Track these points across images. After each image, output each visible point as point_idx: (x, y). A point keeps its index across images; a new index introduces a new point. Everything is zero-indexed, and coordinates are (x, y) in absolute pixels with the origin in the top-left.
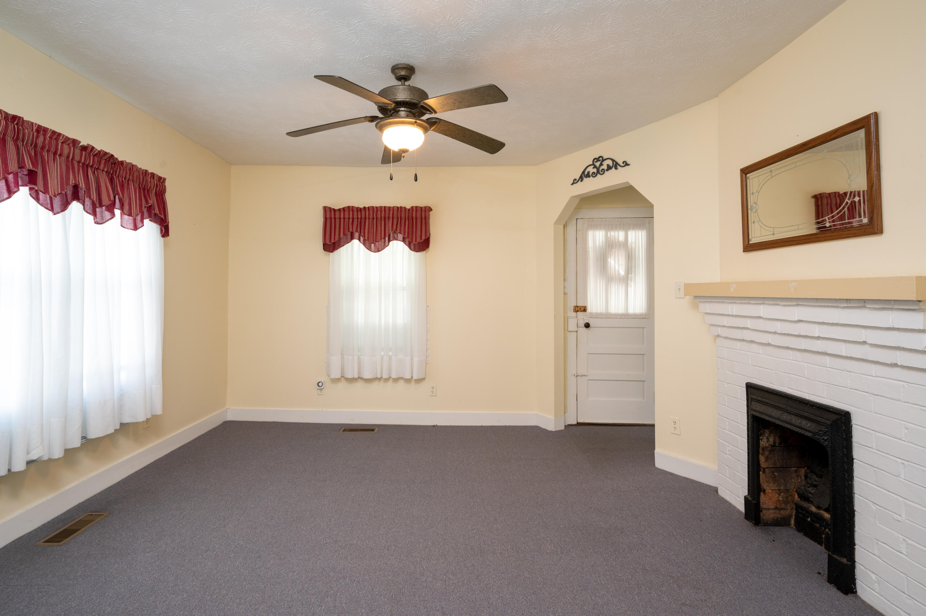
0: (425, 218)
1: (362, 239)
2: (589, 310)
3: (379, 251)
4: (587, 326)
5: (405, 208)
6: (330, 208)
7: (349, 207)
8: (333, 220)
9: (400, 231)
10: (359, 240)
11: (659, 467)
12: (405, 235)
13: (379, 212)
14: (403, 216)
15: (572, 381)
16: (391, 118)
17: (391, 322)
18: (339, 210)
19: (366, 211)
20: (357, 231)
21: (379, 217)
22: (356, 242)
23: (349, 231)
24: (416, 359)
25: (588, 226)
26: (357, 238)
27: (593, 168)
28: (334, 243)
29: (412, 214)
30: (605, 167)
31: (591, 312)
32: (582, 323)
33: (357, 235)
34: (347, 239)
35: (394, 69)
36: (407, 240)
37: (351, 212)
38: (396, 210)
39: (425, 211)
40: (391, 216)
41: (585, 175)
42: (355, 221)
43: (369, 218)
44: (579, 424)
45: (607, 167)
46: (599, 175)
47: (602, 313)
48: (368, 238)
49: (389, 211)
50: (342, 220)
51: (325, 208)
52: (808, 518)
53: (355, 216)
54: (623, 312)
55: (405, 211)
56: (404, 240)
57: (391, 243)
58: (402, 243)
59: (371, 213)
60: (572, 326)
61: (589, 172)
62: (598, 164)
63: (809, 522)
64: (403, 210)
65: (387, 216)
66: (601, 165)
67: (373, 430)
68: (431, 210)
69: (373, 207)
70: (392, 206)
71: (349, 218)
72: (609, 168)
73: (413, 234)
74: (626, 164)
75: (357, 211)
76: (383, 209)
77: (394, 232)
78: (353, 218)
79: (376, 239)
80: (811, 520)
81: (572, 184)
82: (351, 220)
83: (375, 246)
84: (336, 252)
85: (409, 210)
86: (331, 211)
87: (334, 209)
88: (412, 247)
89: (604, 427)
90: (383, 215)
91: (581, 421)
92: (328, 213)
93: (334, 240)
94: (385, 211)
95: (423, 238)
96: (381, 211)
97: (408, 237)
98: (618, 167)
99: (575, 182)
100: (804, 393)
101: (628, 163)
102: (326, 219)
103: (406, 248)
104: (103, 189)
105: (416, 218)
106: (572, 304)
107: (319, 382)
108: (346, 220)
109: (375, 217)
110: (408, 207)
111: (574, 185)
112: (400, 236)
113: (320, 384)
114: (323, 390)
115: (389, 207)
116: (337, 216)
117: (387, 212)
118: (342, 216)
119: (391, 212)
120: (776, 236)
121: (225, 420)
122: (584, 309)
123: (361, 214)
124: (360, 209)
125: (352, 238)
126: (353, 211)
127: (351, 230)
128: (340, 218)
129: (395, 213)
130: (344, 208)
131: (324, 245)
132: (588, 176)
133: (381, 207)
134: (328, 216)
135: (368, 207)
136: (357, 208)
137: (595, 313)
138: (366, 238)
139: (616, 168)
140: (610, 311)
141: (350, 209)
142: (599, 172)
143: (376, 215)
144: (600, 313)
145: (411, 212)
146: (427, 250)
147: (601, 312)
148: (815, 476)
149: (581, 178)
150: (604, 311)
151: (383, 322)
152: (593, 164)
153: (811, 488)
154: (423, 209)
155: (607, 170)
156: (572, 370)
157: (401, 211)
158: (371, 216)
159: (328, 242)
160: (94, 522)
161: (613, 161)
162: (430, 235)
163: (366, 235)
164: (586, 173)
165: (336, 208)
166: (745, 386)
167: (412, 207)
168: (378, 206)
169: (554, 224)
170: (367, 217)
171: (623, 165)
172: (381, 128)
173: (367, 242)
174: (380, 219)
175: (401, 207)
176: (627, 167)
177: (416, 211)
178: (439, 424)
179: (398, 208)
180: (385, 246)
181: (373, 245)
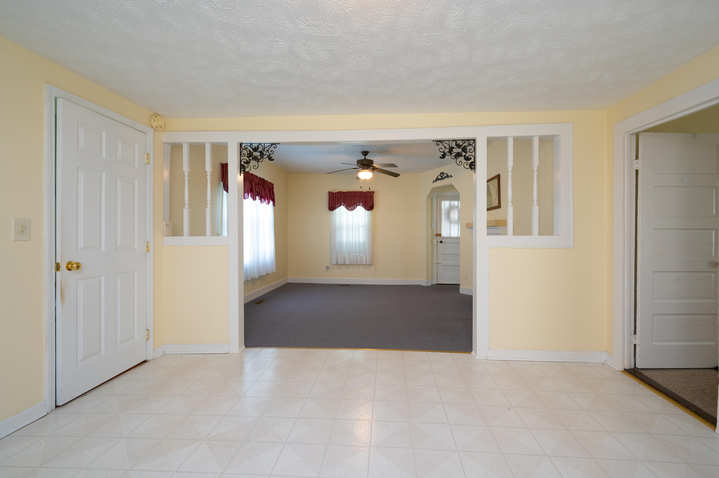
0: (372, 196)
1: (345, 205)
2: (442, 235)
3: (352, 211)
4: (441, 242)
5: (363, 192)
6: (331, 192)
7: (339, 192)
8: (333, 197)
9: (361, 202)
10: (344, 206)
11: (461, 293)
12: (363, 203)
13: (352, 194)
14: (362, 195)
15: (435, 266)
17: (357, 241)
18: (335, 193)
19: (346, 194)
20: (343, 202)
21: (352, 196)
22: (342, 207)
23: (339, 202)
24: (368, 256)
25: (442, 199)
26: (343, 205)
27: (440, 177)
28: (333, 207)
29: (366, 195)
30: (444, 177)
32: (439, 241)
33: (343, 203)
34: (339, 205)
35: (362, 152)
36: (364, 206)
37: (340, 194)
38: (359, 193)
39: (372, 193)
40: (357, 195)
41: (437, 179)
42: (342, 197)
43: (348, 196)
44: (438, 284)
46: (442, 180)
48: (348, 205)
49: (356, 193)
50: (337, 197)
51: (329, 192)
53: (342, 196)
55: (363, 193)
56: (363, 206)
57: (357, 207)
58: (362, 207)
59: (349, 194)
60: (435, 242)
61: (439, 178)
62: (442, 175)
64: (362, 193)
65: (356, 195)
66: (443, 175)
67: (351, 285)
68: (374, 192)
69: (350, 192)
70: (358, 191)
71: (339, 197)
72: (446, 177)
73: (366, 203)
74: (451, 176)
75: (343, 193)
76: (354, 192)
77: (359, 202)
78: (341, 196)
79: (351, 205)
81: (433, 182)
82: (340, 197)
83: (350, 208)
84: (334, 211)
85: (365, 193)
86: (332, 194)
87: (333, 193)
88: (366, 209)
89: (449, 285)
90: (354, 195)
91: (438, 283)
92: (331, 194)
93: (333, 206)
94: (355, 193)
95: (371, 205)
96: (353, 193)
97: (364, 205)
98: (449, 177)
99: (434, 182)
101: (452, 176)
102: (330, 197)
103: (364, 209)
104: (263, 192)
105: (368, 196)
106: (435, 233)
107: (327, 266)
108: (338, 197)
109: (350, 196)
110: (364, 191)
111: (434, 183)
112: (361, 204)
113: (327, 267)
114: (329, 270)
115: (357, 192)
116: (334, 195)
117: (356, 194)
118: (336, 196)
119: (357, 194)
120: (494, 205)
121: (287, 282)
122: (440, 235)
123: (345, 194)
124: (344, 192)
125: (341, 205)
126: (341, 193)
127: (340, 202)
128: (336, 197)
129: (359, 194)
130: (337, 192)
131: (329, 208)
133: (353, 192)
134: (331, 196)
135: (348, 192)
136: (343, 192)
137: (445, 236)
138: (347, 205)
139: (448, 178)
140: (451, 236)
141: (340, 192)
142: (442, 178)
143: (351, 195)
145: (366, 194)
146: (373, 210)
150: (448, 236)
151: (354, 241)
152: (440, 175)
154: (371, 192)
155: (445, 178)
156: (435, 261)
157: (361, 193)
158: (349, 196)
159: (331, 207)
160: (265, 301)
161: (447, 175)
162: (374, 203)
163: (347, 203)
164: (438, 178)
165: (334, 192)
167: (366, 192)
168: (352, 191)
169: (427, 199)
170: (347, 196)
171: (450, 177)
172: (358, 172)
173: (347, 207)
174: (352, 197)
175: (361, 192)
176: (451, 177)
177: (368, 193)
178: (378, 284)
179: (360, 192)
180: (355, 208)
181: (349, 208)
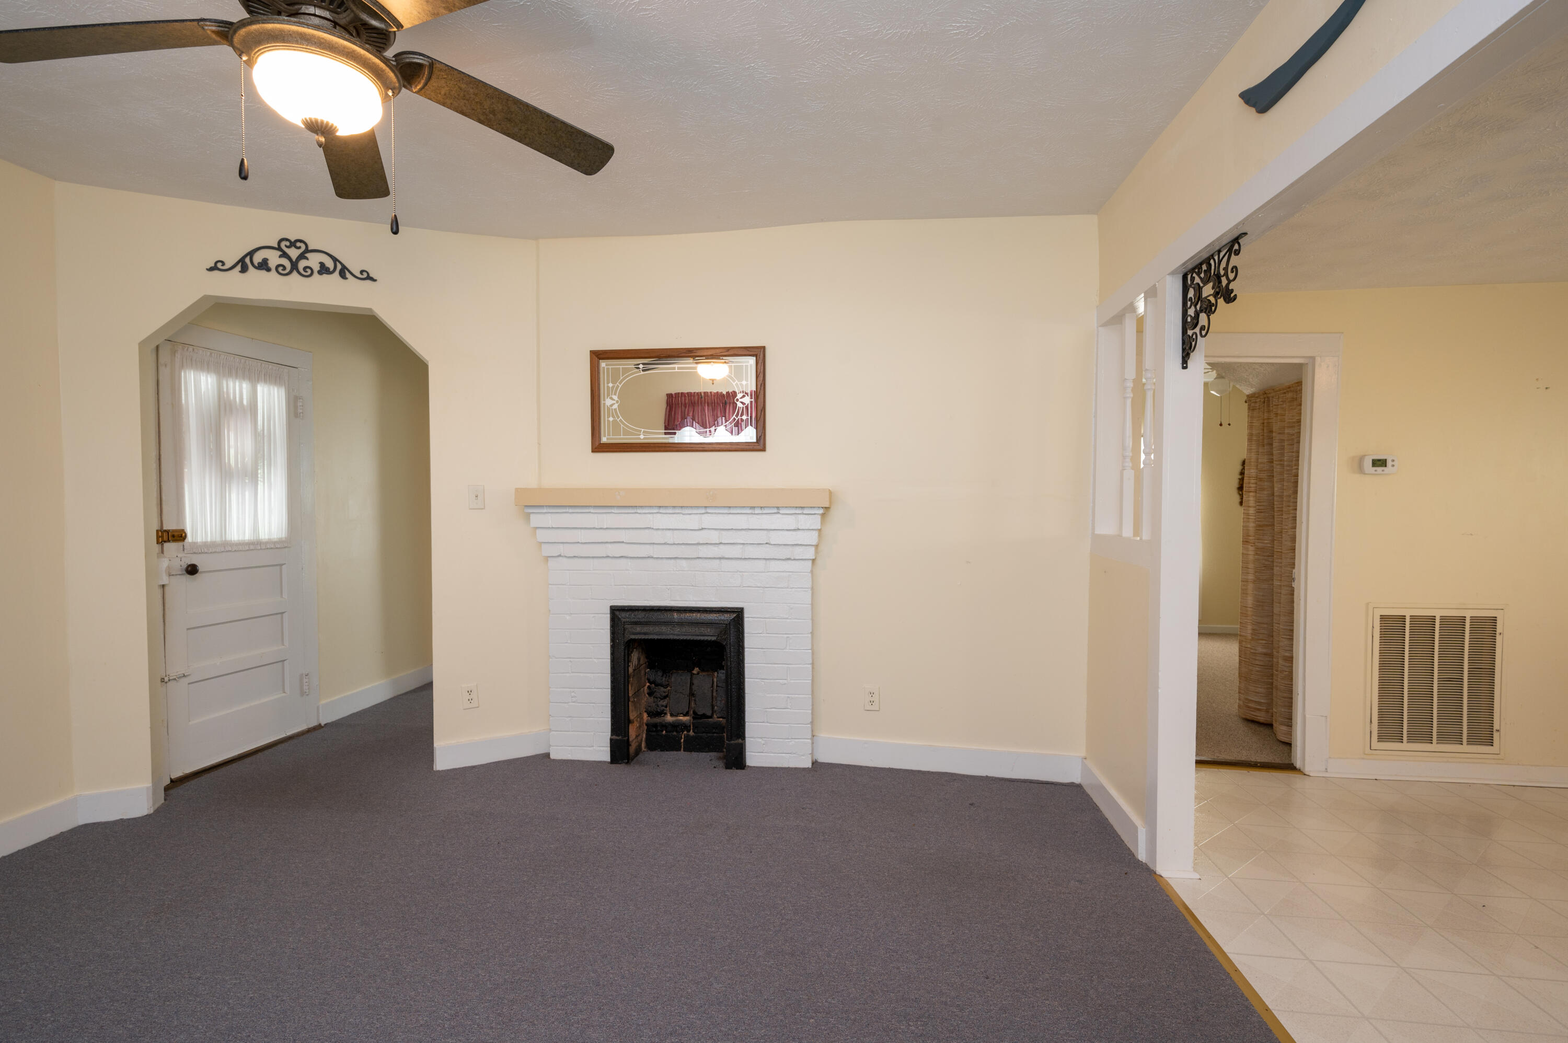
2: (189, 539)
4: (192, 570)
11: (445, 769)
15: (161, 694)
16: (367, 46)
25: (185, 361)
27: (280, 256)
30: (312, 264)
31: (194, 541)
32: (181, 567)
41: (252, 262)
44: (175, 782)
45: (320, 267)
46: (294, 274)
47: (215, 542)
52: (663, 731)
54: (252, 539)
61: (265, 260)
62: (292, 253)
63: (665, 735)
66: (302, 257)
72: (324, 270)
74: (369, 277)
80: (666, 732)
81: (214, 269)
91: (177, 774)
98: (348, 275)
99: (223, 267)
100: (690, 602)
101: (374, 276)
111: (216, 272)
122: (179, 536)
132: (264, 266)
137: (202, 542)
139: (344, 276)
140: (228, 538)
142: (297, 269)
144: (211, 542)
147: (214, 540)
148: (662, 688)
149: (243, 265)
150: (219, 538)
152: (280, 249)
153: (661, 701)
155: (319, 272)
156: (160, 671)
161: (335, 260)
164: (258, 259)
166: (609, 611)
171: (360, 276)
176: (370, 282)
